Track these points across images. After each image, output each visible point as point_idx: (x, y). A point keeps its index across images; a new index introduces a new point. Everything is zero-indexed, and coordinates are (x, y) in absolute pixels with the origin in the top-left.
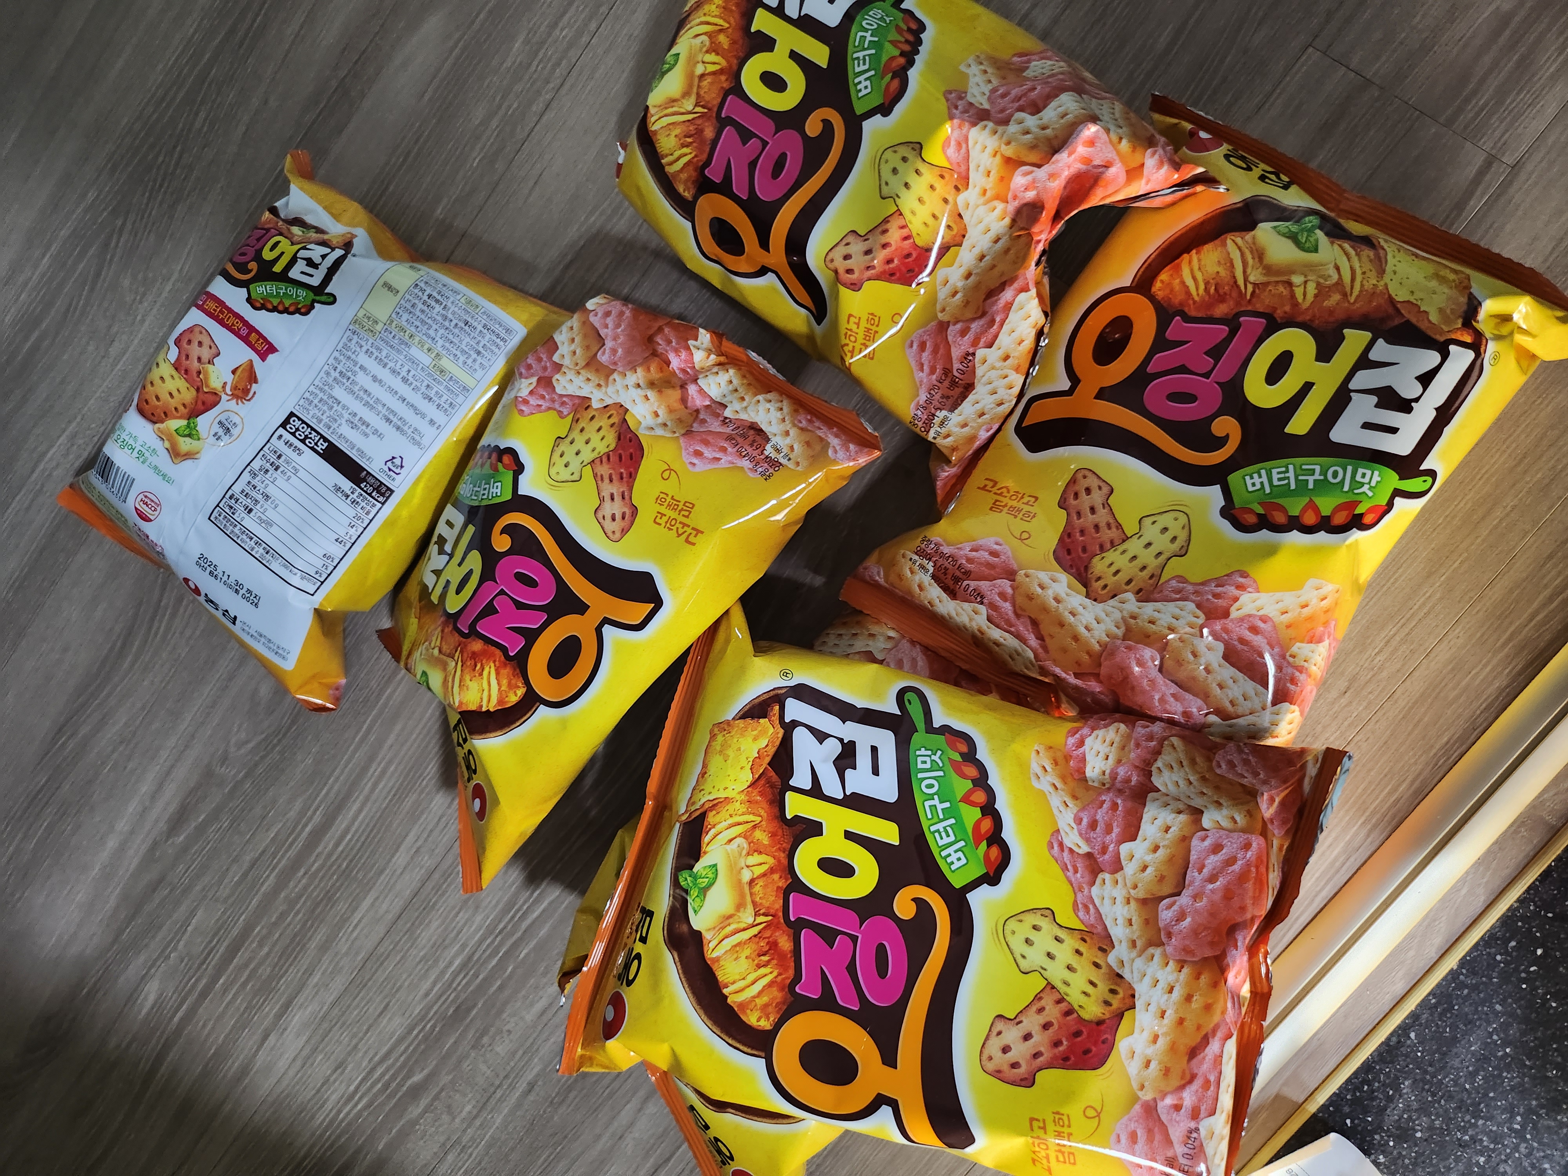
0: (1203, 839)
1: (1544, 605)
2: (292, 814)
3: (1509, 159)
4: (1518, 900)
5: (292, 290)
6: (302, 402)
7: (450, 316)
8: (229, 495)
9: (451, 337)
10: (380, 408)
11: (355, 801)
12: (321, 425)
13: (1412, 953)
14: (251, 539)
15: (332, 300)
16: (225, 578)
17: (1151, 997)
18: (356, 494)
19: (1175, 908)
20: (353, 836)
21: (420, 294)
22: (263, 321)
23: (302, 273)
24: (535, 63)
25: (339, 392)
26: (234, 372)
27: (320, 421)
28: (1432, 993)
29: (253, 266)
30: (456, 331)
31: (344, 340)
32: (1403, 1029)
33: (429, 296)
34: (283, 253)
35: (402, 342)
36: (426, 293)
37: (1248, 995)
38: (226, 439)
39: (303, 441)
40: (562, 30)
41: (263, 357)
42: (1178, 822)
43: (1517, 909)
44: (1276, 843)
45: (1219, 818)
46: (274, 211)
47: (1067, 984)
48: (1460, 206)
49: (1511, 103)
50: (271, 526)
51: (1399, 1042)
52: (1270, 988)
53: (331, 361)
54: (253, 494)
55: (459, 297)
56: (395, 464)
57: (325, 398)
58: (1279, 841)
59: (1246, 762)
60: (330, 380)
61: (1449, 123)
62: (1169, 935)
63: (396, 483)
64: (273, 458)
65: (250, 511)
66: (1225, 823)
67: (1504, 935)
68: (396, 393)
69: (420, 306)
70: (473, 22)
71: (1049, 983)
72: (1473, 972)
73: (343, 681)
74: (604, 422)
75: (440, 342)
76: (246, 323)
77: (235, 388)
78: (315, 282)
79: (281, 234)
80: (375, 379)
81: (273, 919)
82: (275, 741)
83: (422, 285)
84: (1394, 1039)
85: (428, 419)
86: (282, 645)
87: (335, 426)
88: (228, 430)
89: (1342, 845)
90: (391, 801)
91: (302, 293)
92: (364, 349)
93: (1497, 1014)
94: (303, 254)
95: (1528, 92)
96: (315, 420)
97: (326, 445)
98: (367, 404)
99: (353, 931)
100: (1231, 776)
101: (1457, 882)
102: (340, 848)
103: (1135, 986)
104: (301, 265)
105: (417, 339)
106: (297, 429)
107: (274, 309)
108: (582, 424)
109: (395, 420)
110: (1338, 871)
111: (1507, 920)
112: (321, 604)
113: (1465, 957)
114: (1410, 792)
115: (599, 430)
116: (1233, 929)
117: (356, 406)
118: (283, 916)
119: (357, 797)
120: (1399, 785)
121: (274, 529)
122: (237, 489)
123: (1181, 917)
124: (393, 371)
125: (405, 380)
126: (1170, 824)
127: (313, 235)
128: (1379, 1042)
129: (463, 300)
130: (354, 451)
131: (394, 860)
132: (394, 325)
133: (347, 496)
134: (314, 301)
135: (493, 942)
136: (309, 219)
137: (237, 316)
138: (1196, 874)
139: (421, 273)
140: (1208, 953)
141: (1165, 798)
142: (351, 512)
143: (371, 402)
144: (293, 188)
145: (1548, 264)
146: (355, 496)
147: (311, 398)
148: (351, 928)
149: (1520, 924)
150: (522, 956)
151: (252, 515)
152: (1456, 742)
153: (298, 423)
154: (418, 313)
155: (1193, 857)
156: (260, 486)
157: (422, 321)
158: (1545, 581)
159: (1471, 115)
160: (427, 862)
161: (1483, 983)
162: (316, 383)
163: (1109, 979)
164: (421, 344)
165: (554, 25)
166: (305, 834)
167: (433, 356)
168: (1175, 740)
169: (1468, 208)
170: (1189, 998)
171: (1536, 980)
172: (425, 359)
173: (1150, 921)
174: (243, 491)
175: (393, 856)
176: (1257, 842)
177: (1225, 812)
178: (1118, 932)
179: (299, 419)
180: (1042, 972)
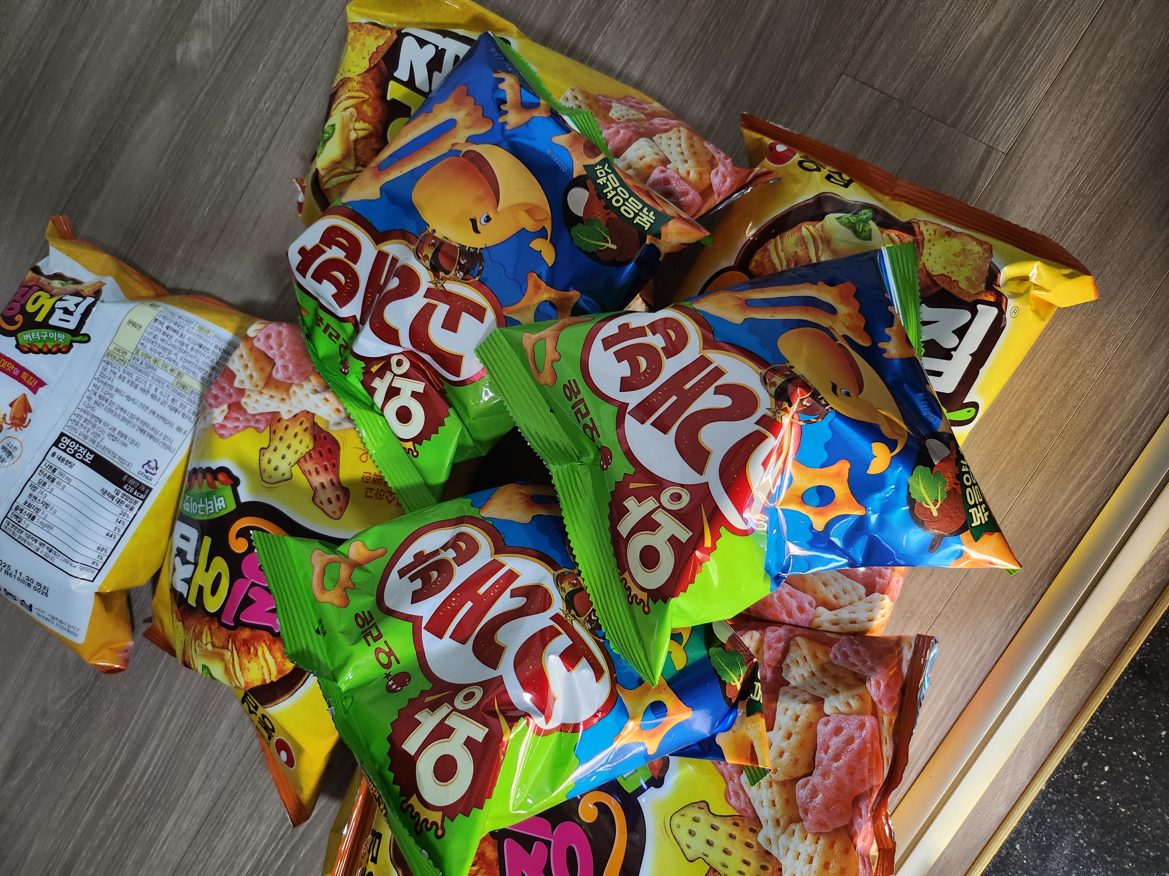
0: (826, 724)
1: (1074, 492)
2: (103, 754)
3: (1003, 148)
4: (1085, 729)
5: (53, 335)
6: (69, 424)
7: (186, 341)
8: (14, 507)
9: (189, 358)
10: (135, 421)
11: (153, 739)
12: (87, 441)
13: (1008, 780)
14: (36, 541)
15: (87, 339)
16: (18, 575)
17: (795, 869)
18: (120, 495)
19: (809, 786)
20: (154, 769)
21: (160, 326)
22: (31, 361)
23: (60, 320)
24: (246, 130)
25: (100, 412)
26: (11, 405)
27: (86, 437)
28: (1029, 811)
29: (19, 318)
30: (193, 353)
31: (100, 370)
32: (1010, 842)
33: (168, 328)
34: (43, 306)
35: (148, 366)
36: (165, 326)
37: (877, 854)
38: (9, 461)
39: (73, 456)
40: (265, 103)
41: (34, 390)
42: (806, 710)
43: (1085, 736)
44: (886, 719)
45: (837, 704)
46: (36, 270)
47: (725, 866)
48: (971, 187)
49: (999, 106)
50: (52, 528)
51: (1008, 853)
52: (894, 844)
53: (91, 388)
54: (35, 504)
55: (192, 326)
56: (151, 467)
57: (89, 418)
58: (887, 717)
59: (857, 652)
60: (92, 403)
61: (954, 125)
62: (806, 812)
63: (153, 482)
64: (49, 472)
65: (33, 518)
66: (843, 708)
67: (1077, 758)
68: (147, 408)
69: (160, 336)
70: (194, 102)
71: (711, 868)
72: (1058, 791)
73: (131, 643)
74: (298, 429)
75: (181, 363)
76: (17, 365)
77: (13, 418)
78: (72, 326)
79: (41, 289)
80: (128, 398)
81: (96, 844)
82: (84, 695)
83: (161, 319)
84: (1004, 851)
85: (175, 427)
86: (72, 624)
87: (98, 440)
88: (10, 454)
89: (944, 697)
90: (181, 736)
91: (62, 336)
92: (118, 375)
93: (1079, 822)
94: (60, 304)
95: (1011, 96)
96: (82, 437)
97: (92, 456)
98: (124, 419)
99: (162, 846)
100: (845, 666)
101: (1037, 719)
102: (145, 779)
103: (782, 861)
104: (59, 314)
105: (161, 363)
106: (68, 446)
107: (40, 351)
108: (279, 434)
109: (148, 430)
110: (943, 720)
111: (1078, 746)
112: (100, 588)
113: (1050, 779)
114: (991, 649)
115: (295, 436)
116: (856, 800)
117: (115, 422)
118: (104, 840)
119: (155, 736)
120: (982, 645)
121: (55, 531)
122: (21, 501)
123: (814, 793)
124: (144, 391)
125: (153, 397)
126: (798, 713)
127: (71, 287)
128: (993, 855)
129: (196, 328)
130: (116, 459)
131: (189, 785)
132: (140, 353)
133: (113, 498)
134: (72, 342)
135: (276, 846)
136: (68, 274)
137: (9, 360)
138: (823, 755)
139: (160, 309)
140: (840, 824)
141: (794, 691)
142: (117, 510)
143: (127, 418)
144: (52, 249)
145: (1042, 226)
146: (119, 497)
147: (77, 419)
148: (159, 846)
149: (1089, 748)
150: (302, 855)
151: (35, 521)
152: (1021, 607)
153: (67, 441)
154: (159, 342)
155: (820, 740)
156: (40, 497)
157: (164, 348)
158: (1072, 473)
159: (970, 117)
160: (216, 784)
161: (1067, 798)
162: (80, 406)
163: (759, 857)
164: (165, 366)
165: (258, 101)
166: (114, 770)
167: (175, 375)
168: (799, 639)
169: (977, 188)
170: (826, 866)
171: (1106, 792)
172: (170, 378)
173: (790, 801)
174: (26, 503)
175: (188, 782)
176: (869, 721)
177: (842, 697)
178: (765, 813)
179: (69, 437)
180: (705, 858)
